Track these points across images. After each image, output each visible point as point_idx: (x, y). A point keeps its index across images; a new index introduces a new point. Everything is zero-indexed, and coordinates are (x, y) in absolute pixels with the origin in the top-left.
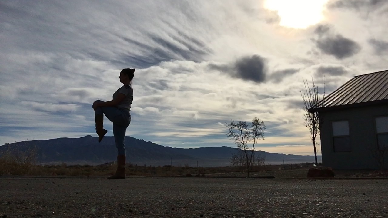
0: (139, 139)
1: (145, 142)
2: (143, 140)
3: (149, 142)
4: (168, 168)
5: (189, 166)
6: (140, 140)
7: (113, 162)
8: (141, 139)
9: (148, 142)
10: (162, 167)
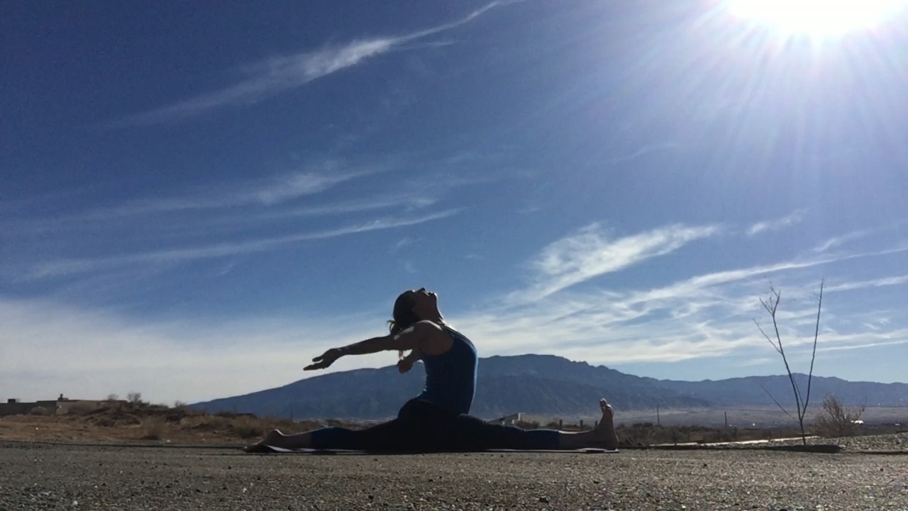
0: (577, 361)
1: (592, 367)
2: (585, 362)
3: (601, 367)
6: (580, 363)
7: (516, 416)
8: (582, 361)
9: (598, 367)
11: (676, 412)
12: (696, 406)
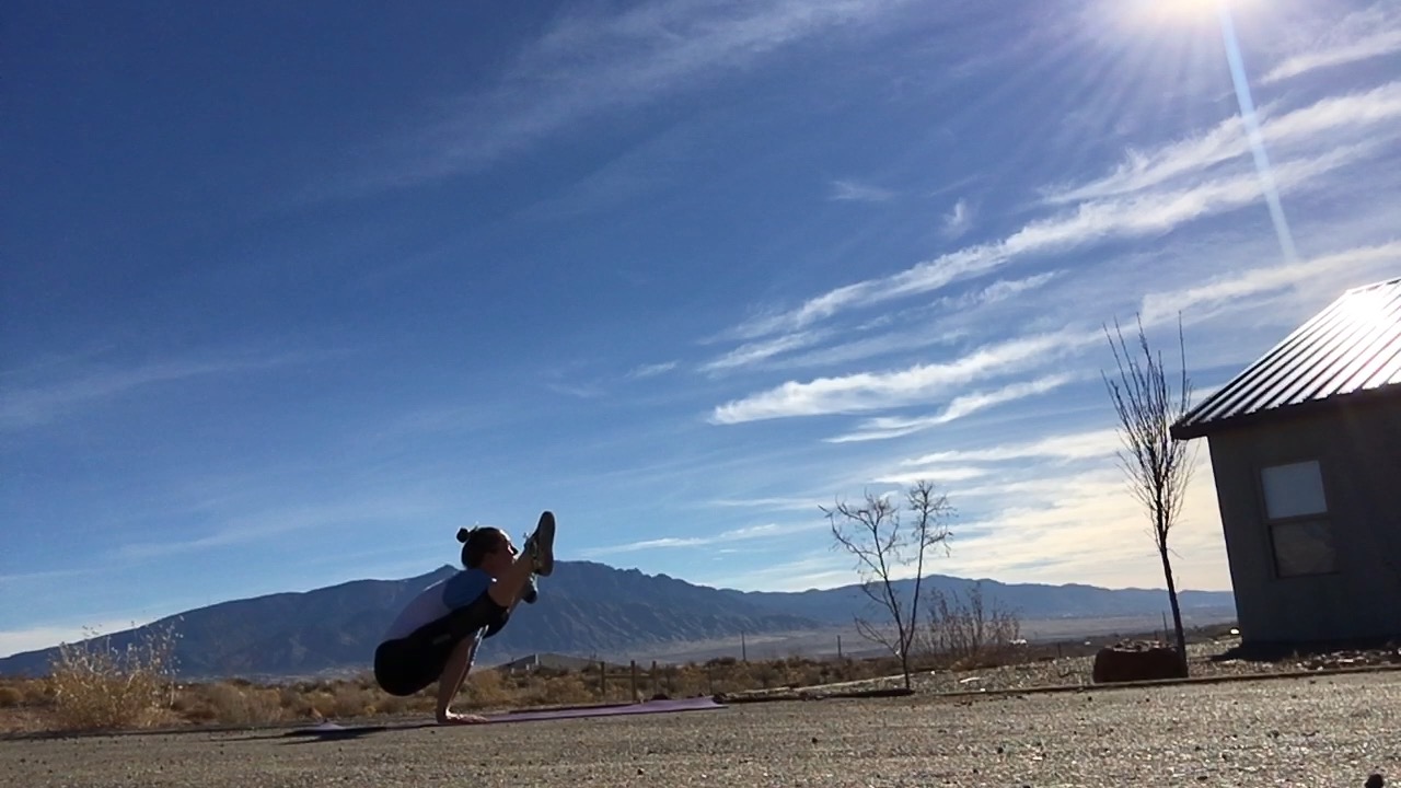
0: (625, 569)
1: (648, 576)
2: (636, 570)
3: (661, 576)
4: (723, 666)
5: (801, 659)
6: (628, 571)
7: (534, 656)
8: (632, 568)
9: (655, 578)
10: (703, 664)
11: (769, 639)
12: (798, 629)
